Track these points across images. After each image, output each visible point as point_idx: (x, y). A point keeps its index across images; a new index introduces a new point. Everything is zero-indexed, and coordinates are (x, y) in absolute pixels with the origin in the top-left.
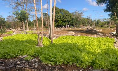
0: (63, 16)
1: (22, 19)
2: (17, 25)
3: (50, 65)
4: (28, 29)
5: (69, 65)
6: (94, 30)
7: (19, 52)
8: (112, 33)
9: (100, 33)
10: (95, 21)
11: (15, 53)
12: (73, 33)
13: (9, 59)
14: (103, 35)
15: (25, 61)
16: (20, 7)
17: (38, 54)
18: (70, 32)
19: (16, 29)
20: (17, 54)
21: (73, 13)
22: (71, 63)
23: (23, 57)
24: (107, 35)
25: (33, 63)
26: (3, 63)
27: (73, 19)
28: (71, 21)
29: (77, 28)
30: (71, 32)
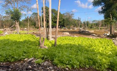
0: (55, 16)
1: (16, 18)
2: (5, 25)
3: (67, 69)
4: (19, 29)
5: (86, 68)
6: (87, 31)
7: (24, 54)
8: (106, 34)
9: (94, 35)
10: (85, 22)
11: (19, 56)
12: (68, 33)
13: (13, 62)
14: (98, 36)
15: (37, 65)
16: (10, 5)
17: (47, 56)
18: (64, 33)
19: (5, 29)
20: (22, 57)
21: (64, 14)
22: (88, 66)
23: (30, 60)
24: (101, 36)
25: (47, 67)
26: (9, 68)
27: (64, 20)
28: (62, 22)
29: (68, 29)
30: (66, 33)
